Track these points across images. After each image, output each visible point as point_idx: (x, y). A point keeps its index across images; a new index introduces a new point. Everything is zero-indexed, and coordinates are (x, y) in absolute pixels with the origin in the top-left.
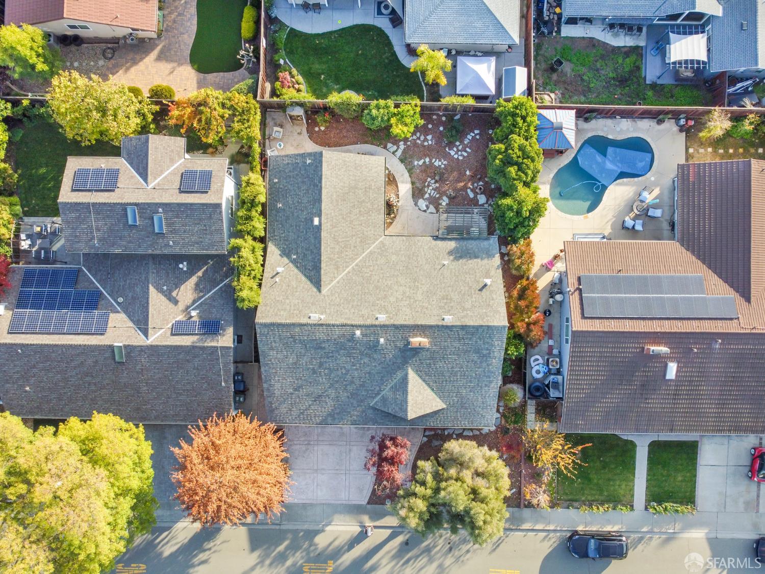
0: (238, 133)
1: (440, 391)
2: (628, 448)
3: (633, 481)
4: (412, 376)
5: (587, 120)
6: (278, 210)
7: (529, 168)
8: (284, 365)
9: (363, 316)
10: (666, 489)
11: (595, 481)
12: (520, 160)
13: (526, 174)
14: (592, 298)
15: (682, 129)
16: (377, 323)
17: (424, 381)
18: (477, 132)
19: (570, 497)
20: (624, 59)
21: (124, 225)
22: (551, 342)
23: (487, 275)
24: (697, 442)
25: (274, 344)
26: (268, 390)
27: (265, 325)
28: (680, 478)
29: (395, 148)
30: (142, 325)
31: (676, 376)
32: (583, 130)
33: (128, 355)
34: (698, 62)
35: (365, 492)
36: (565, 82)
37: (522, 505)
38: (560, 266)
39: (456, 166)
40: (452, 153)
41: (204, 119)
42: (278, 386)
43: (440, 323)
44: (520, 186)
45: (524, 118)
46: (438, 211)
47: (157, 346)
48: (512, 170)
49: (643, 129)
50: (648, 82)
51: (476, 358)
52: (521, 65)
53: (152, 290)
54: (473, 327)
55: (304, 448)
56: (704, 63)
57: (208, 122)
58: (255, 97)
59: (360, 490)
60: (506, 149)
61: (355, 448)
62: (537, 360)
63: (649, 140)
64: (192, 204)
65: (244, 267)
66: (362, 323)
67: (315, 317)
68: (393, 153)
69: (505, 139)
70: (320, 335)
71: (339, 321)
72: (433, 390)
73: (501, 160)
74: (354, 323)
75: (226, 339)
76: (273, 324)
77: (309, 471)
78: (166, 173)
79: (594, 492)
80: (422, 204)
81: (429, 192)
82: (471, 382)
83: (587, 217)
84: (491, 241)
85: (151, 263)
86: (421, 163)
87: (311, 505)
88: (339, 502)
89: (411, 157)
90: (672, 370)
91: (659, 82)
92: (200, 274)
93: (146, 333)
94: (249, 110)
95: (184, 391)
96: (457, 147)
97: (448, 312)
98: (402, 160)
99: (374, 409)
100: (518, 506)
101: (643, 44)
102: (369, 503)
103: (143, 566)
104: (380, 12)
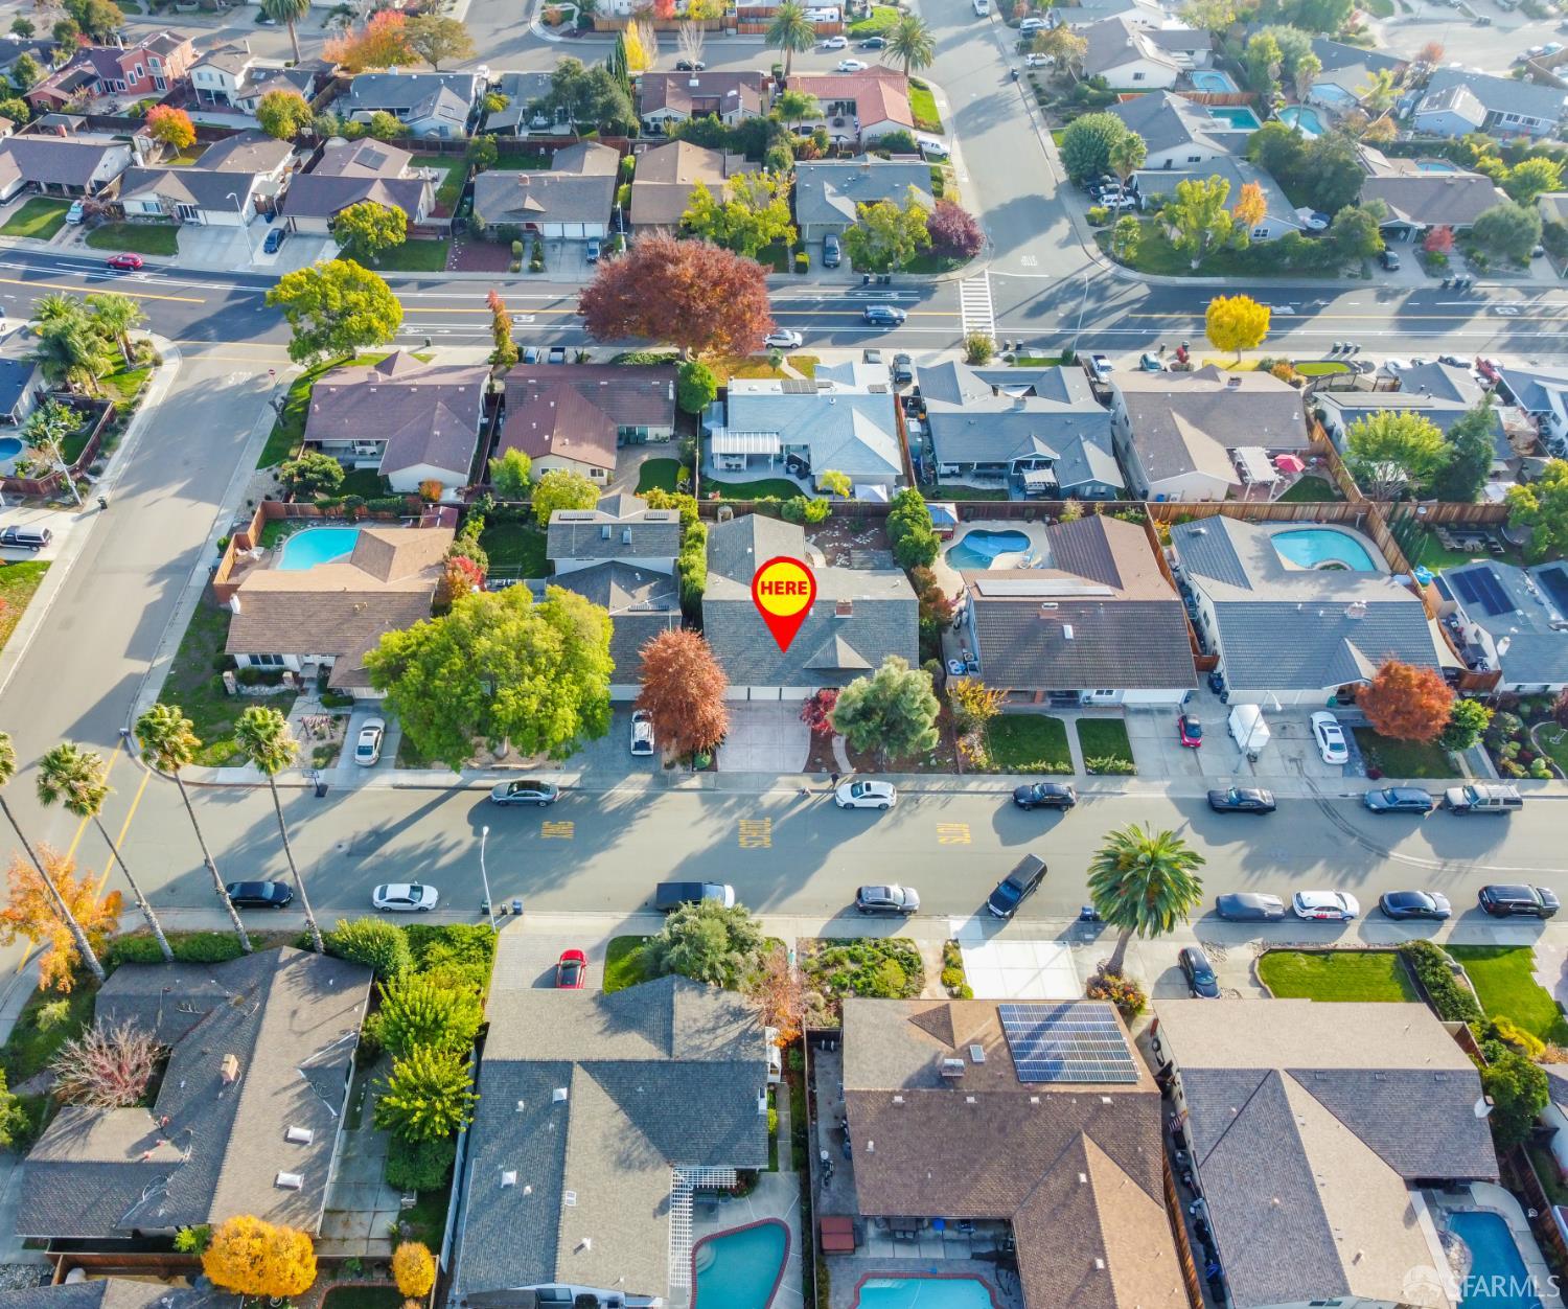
1: (866, 656)
2: (1058, 726)
3: (1067, 750)
4: (839, 640)
5: (967, 519)
6: (715, 552)
8: (725, 634)
11: (1030, 750)
13: (920, 524)
15: (1047, 524)
17: (851, 645)
18: (876, 529)
21: (600, 540)
23: (897, 582)
24: (1122, 720)
25: (717, 617)
27: (709, 602)
28: (1114, 747)
30: (605, 605)
31: (1075, 637)
32: (966, 526)
34: (1049, 483)
35: (800, 763)
37: (960, 772)
43: (861, 599)
45: (912, 499)
47: (617, 617)
48: (908, 521)
49: (1015, 525)
51: (894, 626)
53: (613, 584)
54: (889, 601)
55: (737, 728)
56: (1054, 483)
58: (694, 499)
59: (795, 761)
60: (901, 512)
61: (787, 727)
62: (954, 663)
63: (1022, 531)
64: (653, 525)
65: (692, 566)
68: (807, 541)
72: (859, 654)
73: (898, 518)
75: (675, 612)
76: (716, 602)
77: (743, 746)
78: (633, 514)
79: (1030, 756)
81: (840, 561)
82: (893, 646)
84: (897, 569)
85: (614, 572)
86: (831, 545)
87: (746, 773)
88: (775, 771)
89: (822, 542)
90: (1069, 631)
92: (654, 583)
96: (861, 538)
97: (867, 595)
98: (815, 544)
99: (808, 669)
100: (957, 772)
101: (1006, 487)
102: (805, 771)
103: (571, 823)
104: (788, 472)
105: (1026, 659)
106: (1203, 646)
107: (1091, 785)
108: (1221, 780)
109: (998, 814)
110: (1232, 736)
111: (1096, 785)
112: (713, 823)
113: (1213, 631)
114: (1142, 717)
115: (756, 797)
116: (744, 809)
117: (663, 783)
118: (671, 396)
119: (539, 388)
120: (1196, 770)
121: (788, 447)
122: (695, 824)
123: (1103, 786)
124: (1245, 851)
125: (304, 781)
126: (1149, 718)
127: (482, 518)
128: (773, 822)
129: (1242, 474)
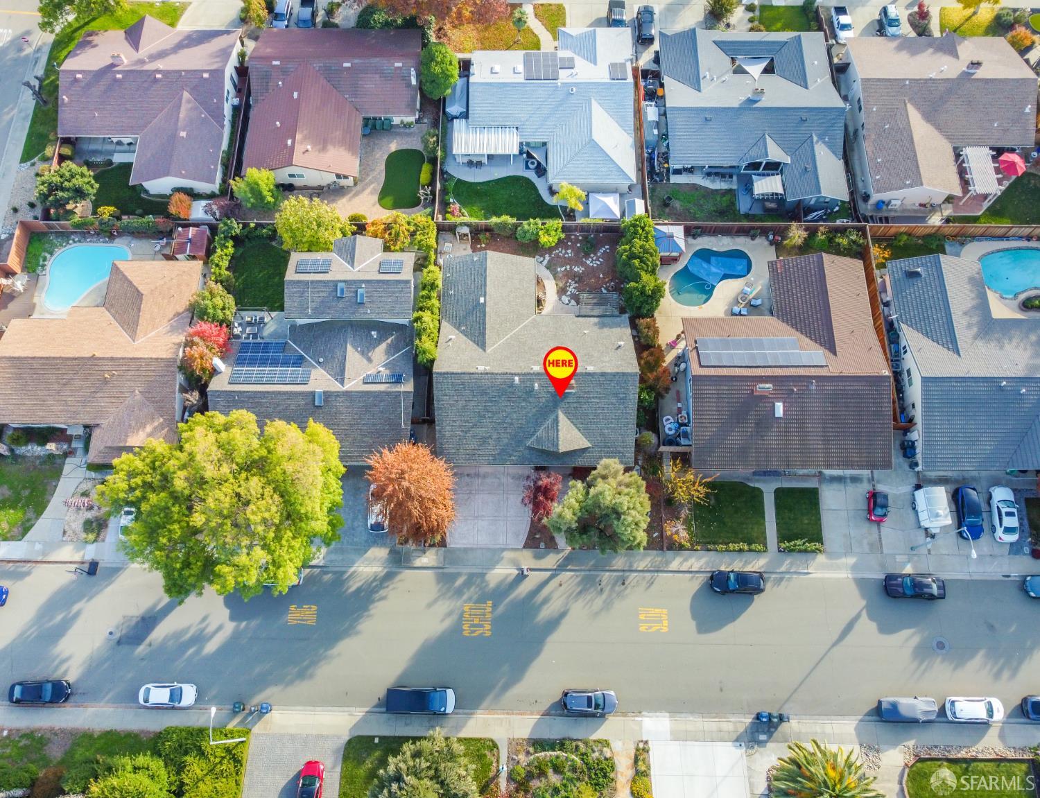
0: (420, 242)
1: (586, 432)
2: (757, 495)
3: (764, 524)
4: (562, 416)
5: (694, 237)
6: (450, 296)
7: (649, 260)
8: (454, 409)
9: (521, 367)
10: (795, 531)
11: (730, 524)
12: (641, 255)
13: (647, 266)
14: (706, 354)
15: (771, 243)
16: (532, 372)
17: (572, 422)
18: (607, 247)
19: (708, 540)
20: (721, 198)
21: (334, 297)
22: (679, 405)
23: (621, 339)
24: (817, 488)
25: (447, 391)
26: (440, 432)
27: (440, 374)
28: (806, 521)
29: (542, 259)
30: (340, 376)
31: (784, 415)
32: (692, 245)
33: (326, 400)
34: (777, 194)
35: (521, 537)
36: (675, 214)
37: (665, 548)
38: (682, 345)
39: (591, 271)
40: (588, 262)
41: (393, 233)
42: (448, 428)
43: (584, 371)
44: (643, 273)
45: (643, 229)
46: (578, 304)
47: (351, 392)
48: (636, 262)
49: (741, 243)
50: (742, 213)
51: (614, 401)
52: (639, 198)
53: (349, 347)
54: (611, 374)
55: (466, 497)
56: (781, 194)
57: (397, 235)
58: (433, 219)
59: (517, 535)
60: (630, 248)
61: (511, 496)
62: (668, 419)
63: (746, 251)
64: (388, 281)
65: (425, 330)
66: (520, 372)
67: (481, 368)
68: (541, 262)
69: (629, 242)
70: (486, 383)
71: (501, 371)
72: (580, 430)
73: (627, 256)
74: (513, 372)
75: (408, 387)
76: (447, 373)
77: (470, 518)
78: (368, 262)
79: (729, 535)
80: (565, 299)
81: (571, 290)
82: (612, 423)
83: (700, 308)
84: (623, 318)
85: (349, 329)
86: (563, 269)
87: (472, 549)
88: (499, 546)
89: (555, 265)
90: (779, 409)
91: (750, 213)
92: (389, 341)
93: (342, 383)
94: (428, 227)
95: (369, 433)
96: (592, 258)
97: (590, 364)
98: (547, 267)
99: (530, 448)
100: (662, 549)
101: (735, 187)
102: (525, 547)
103: (314, 607)
104: (527, 167)
105: (737, 438)
106: (903, 409)
107: (781, 565)
108: (899, 558)
109: (695, 597)
110: (914, 509)
111: (787, 563)
112: (444, 607)
113: (915, 393)
114: (835, 486)
115: (483, 575)
116: (473, 589)
117: (399, 560)
118: (414, 82)
119: (283, 71)
120: (877, 546)
121: (528, 144)
122: (430, 605)
123: (792, 564)
124: (916, 640)
125: (77, 558)
126: (842, 487)
127: (230, 243)
128: (495, 606)
129: (965, 183)
